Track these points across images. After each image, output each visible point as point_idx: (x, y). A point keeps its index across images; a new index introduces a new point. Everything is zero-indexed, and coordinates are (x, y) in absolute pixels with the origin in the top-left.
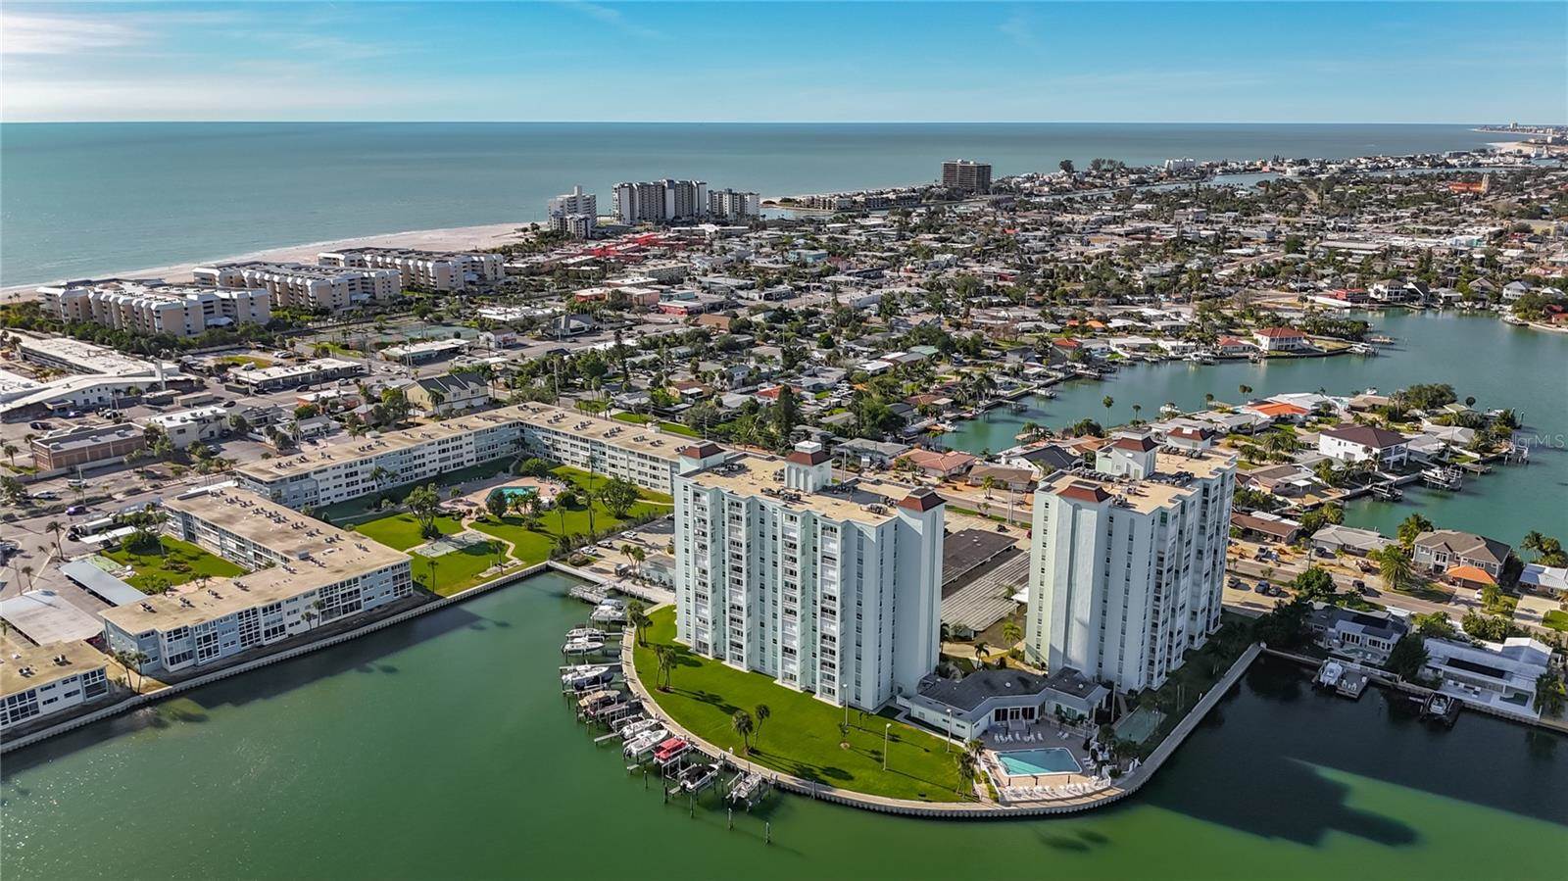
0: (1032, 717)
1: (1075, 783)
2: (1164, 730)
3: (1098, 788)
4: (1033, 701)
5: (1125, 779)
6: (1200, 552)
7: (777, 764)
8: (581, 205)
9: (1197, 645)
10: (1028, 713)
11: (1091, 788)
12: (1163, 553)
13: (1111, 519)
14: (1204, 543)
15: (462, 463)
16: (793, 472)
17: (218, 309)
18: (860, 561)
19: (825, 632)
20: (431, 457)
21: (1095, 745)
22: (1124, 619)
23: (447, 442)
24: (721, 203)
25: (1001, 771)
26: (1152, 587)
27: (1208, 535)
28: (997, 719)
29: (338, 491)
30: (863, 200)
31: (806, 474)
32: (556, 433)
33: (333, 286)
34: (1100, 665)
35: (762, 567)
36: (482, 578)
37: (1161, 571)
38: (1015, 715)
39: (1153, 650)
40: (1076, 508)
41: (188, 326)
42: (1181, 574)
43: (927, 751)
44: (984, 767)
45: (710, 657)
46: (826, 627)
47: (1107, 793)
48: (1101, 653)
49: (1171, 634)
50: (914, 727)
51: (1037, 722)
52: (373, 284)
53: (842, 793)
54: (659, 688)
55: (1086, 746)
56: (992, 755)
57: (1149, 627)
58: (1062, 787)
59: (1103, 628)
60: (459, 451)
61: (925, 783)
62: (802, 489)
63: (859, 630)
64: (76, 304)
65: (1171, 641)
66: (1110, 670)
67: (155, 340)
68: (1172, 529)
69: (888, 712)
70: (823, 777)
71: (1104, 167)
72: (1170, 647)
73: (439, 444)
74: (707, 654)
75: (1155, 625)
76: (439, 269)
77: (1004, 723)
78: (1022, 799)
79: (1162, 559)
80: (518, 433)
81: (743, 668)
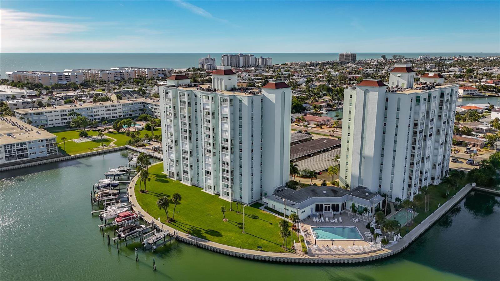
0: (337, 210)
1: (358, 245)
2: (417, 221)
3: (373, 249)
4: (338, 201)
5: (392, 246)
6: (438, 130)
7: (182, 227)
8: (210, 60)
9: (437, 182)
10: (335, 208)
11: (368, 248)
12: (417, 121)
13: (387, 100)
14: (441, 125)
15: (117, 117)
16: (216, 80)
17: (64, 78)
18: (240, 118)
19: (224, 160)
20: (102, 112)
21: (373, 225)
22: (394, 158)
23: (110, 107)
24: (259, 62)
25: (313, 237)
26: (410, 141)
27: (443, 121)
28: (317, 210)
29: (57, 122)
30: (310, 63)
31: (221, 80)
32: (155, 105)
33: (108, 74)
34: (380, 186)
35: (197, 129)
36: (94, 150)
37: (416, 131)
38: (327, 208)
39: (411, 178)
40: (366, 92)
41: (51, 83)
42: (428, 138)
43: (271, 224)
44: (303, 234)
45: (175, 179)
46: (224, 157)
47: (379, 252)
48: (381, 179)
49: (421, 173)
50: (268, 213)
51: (341, 213)
52: (124, 75)
53: (213, 244)
54: (141, 191)
55: (368, 226)
56: (310, 228)
57: (408, 165)
58: (349, 247)
59: (382, 164)
60: (115, 111)
61: (264, 241)
62: (220, 89)
63: (241, 158)
64: (17, 77)
65: (421, 176)
66: (386, 188)
67: (34, 85)
68: (423, 107)
69: (256, 205)
70: (205, 235)
71: (397, 57)
72: (421, 180)
73: (106, 107)
74: (174, 178)
75: (412, 164)
76: (149, 71)
77: (321, 213)
78: (323, 253)
79: (416, 124)
80: (142, 107)
81: (189, 184)
